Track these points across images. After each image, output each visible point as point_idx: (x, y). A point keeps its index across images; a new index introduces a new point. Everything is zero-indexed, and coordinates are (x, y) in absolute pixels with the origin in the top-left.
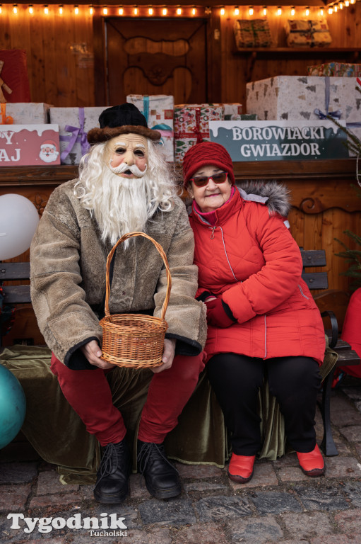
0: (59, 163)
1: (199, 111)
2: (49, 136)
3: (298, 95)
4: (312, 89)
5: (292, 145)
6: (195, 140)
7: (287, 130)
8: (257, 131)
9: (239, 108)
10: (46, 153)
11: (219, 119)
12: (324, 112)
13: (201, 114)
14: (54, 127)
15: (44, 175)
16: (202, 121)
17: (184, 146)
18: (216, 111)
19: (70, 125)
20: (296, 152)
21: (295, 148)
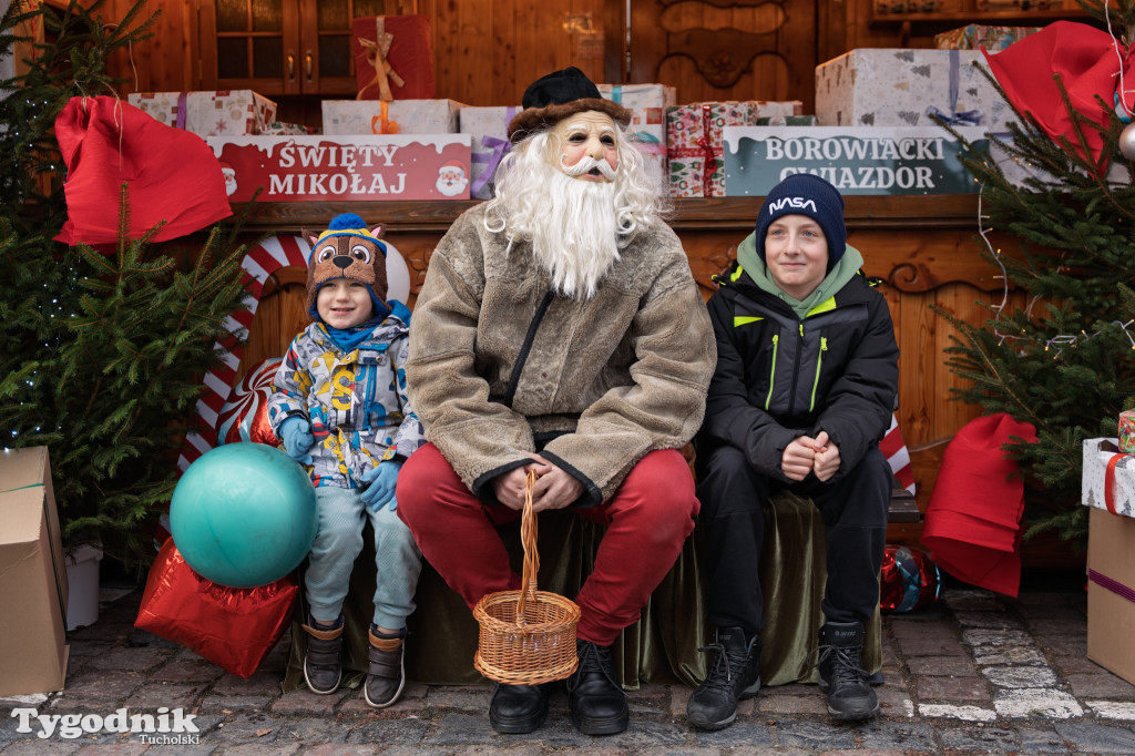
0: (468, 197)
1: (709, 110)
2: (453, 152)
3: (895, 82)
4: (924, 71)
5: (880, 170)
6: (702, 160)
7: (870, 144)
8: (813, 145)
9: (795, 108)
10: (447, 181)
11: (742, 124)
12: (947, 113)
13: (711, 116)
14: (464, 139)
15: (436, 215)
16: (714, 127)
17: (683, 171)
18: (737, 110)
19: (492, 136)
20: (886, 181)
21: (886, 175)
